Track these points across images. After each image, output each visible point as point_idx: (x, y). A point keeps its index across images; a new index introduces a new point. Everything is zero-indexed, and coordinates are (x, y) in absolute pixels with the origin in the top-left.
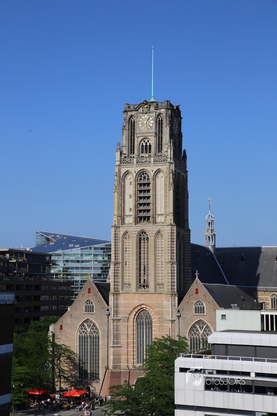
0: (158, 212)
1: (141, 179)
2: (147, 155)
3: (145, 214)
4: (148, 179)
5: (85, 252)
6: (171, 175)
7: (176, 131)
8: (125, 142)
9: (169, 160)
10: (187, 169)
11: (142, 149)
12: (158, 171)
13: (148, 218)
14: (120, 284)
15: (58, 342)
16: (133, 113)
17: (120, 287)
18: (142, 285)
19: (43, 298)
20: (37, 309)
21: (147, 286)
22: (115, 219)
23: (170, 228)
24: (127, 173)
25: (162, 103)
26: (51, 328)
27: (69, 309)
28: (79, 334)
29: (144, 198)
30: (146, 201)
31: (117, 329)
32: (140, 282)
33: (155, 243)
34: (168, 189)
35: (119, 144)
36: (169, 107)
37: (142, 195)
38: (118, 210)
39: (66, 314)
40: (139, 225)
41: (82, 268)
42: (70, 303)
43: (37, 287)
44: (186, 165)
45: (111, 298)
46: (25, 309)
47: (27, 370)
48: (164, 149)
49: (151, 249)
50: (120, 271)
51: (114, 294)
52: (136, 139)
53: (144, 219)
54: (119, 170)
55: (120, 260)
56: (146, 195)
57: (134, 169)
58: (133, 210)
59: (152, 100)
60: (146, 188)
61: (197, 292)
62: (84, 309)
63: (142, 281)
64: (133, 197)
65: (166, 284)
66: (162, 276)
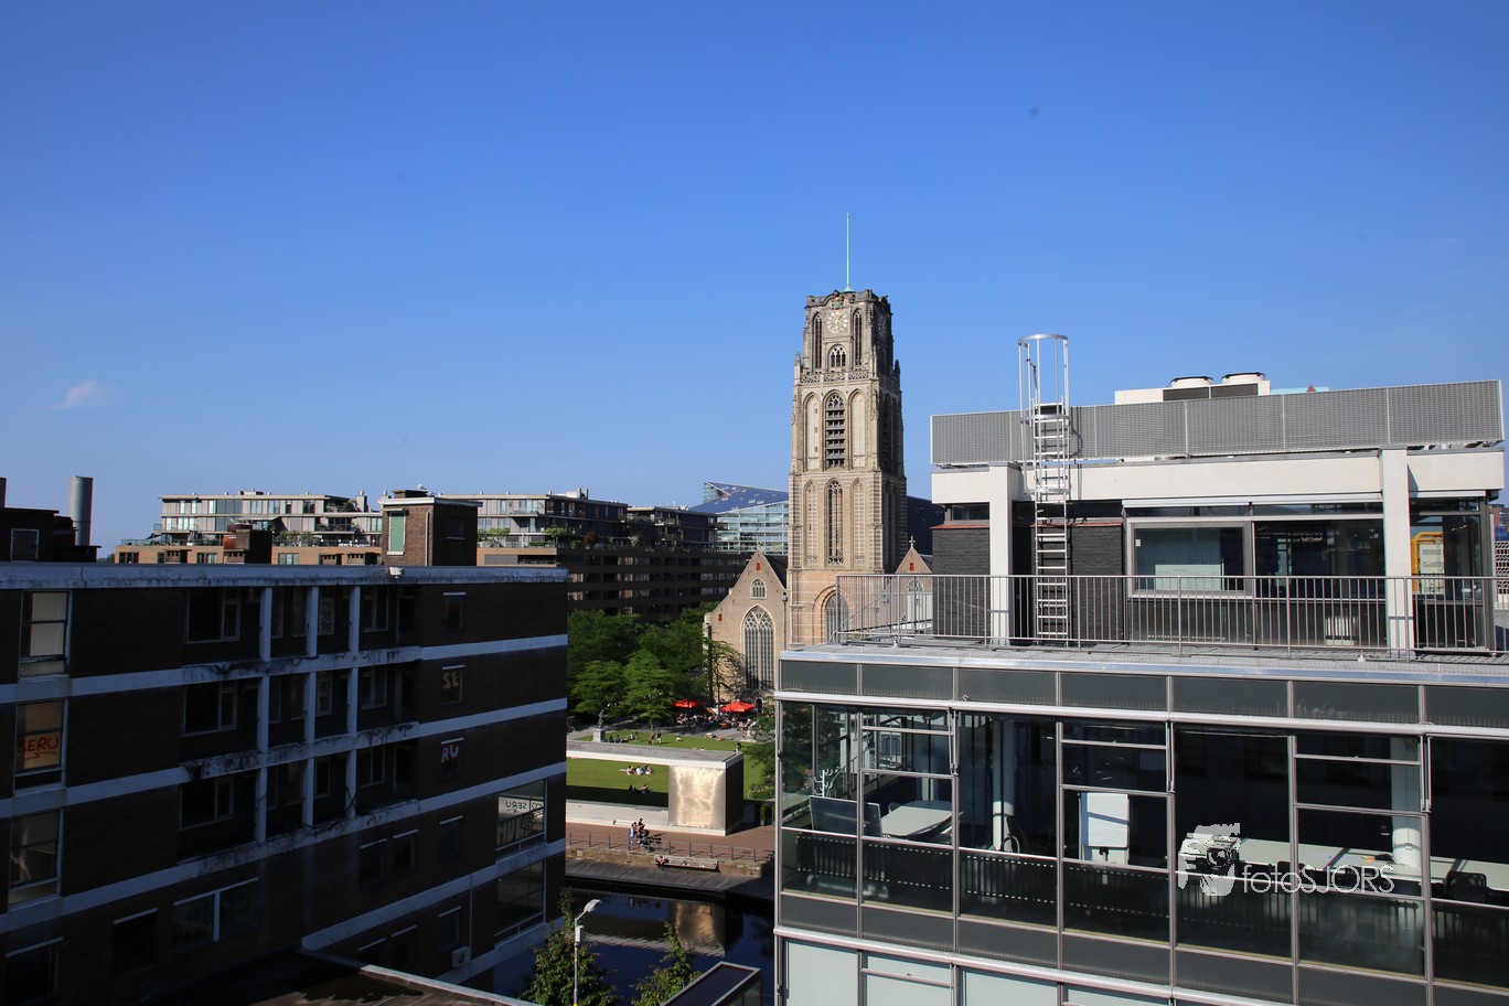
0: (856, 452)
1: (830, 405)
2: (839, 370)
3: (838, 456)
4: (841, 404)
6: (874, 397)
7: (882, 334)
8: (807, 351)
9: (871, 376)
10: (901, 389)
11: (833, 361)
12: (856, 392)
13: (842, 461)
14: (802, 556)
15: (715, 638)
16: (819, 309)
17: (802, 561)
18: (834, 557)
19: (704, 576)
20: (696, 591)
21: (841, 560)
22: (794, 463)
23: (872, 475)
24: (811, 396)
25: (860, 293)
26: (707, 618)
27: (730, 592)
28: (745, 626)
29: (836, 432)
30: (838, 436)
31: (798, 620)
32: (831, 554)
33: (852, 497)
34: (869, 419)
35: (798, 354)
36: (870, 299)
37: (833, 427)
38: (798, 450)
39: (726, 600)
40: (829, 471)
42: (732, 583)
43: (696, 562)
44: (898, 382)
45: (789, 577)
46: (679, 591)
47: (669, 675)
48: (864, 360)
49: (846, 506)
50: (802, 539)
51: (793, 571)
52: (823, 346)
53: (836, 463)
54: (799, 392)
55: (802, 523)
56: (838, 427)
57: (821, 390)
58: (820, 449)
59: (848, 289)
60: (838, 417)
61: (912, 568)
62: (751, 592)
63: (834, 552)
64: (820, 430)
65: (867, 557)
66: (862, 545)
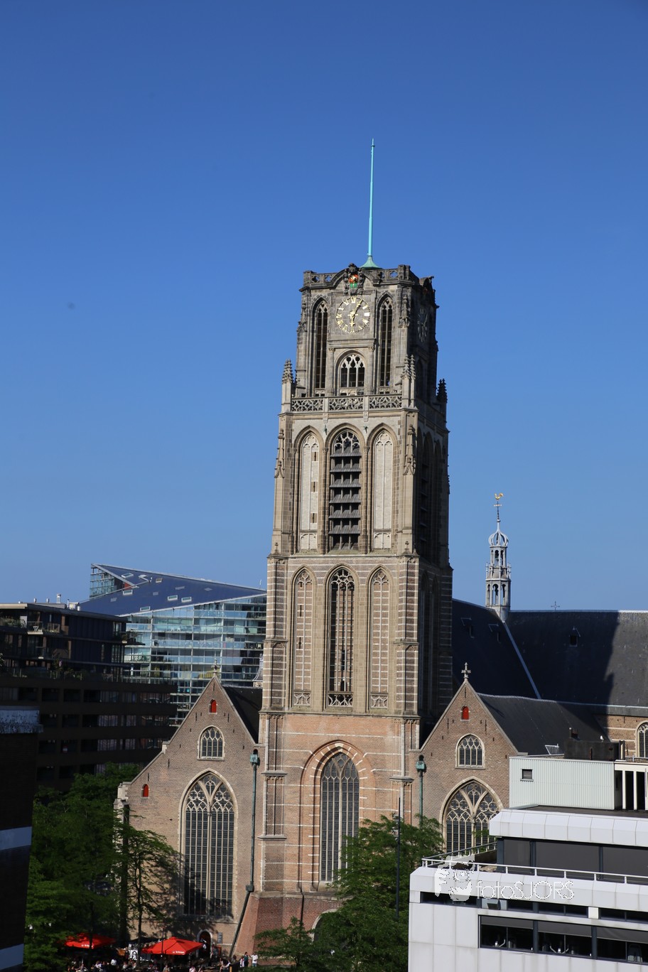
0: (378, 525)
1: (338, 447)
2: (354, 392)
3: (347, 529)
4: (356, 447)
5: (204, 614)
6: (410, 438)
7: (422, 337)
8: (303, 360)
9: (405, 403)
10: (448, 426)
11: (344, 378)
12: (380, 430)
13: (355, 538)
14: (285, 691)
15: (136, 825)
16: (324, 293)
17: (285, 698)
18: (337, 694)
19: (104, 720)
20: (90, 745)
21: (349, 698)
22: (277, 538)
23: (403, 562)
24: (307, 432)
25: (391, 271)
26: (122, 792)
27: (164, 747)
28: (186, 806)
29: (346, 491)
30: (349, 498)
31: (275, 797)
32: (332, 688)
33: (369, 596)
34: (401, 471)
35: (288, 365)
36: (407, 280)
37: (341, 483)
38: (284, 518)
39: (157, 760)
40: (332, 554)
41: (198, 652)
42: (168, 733)
43: (92, 695)
44: (444, 416)
45: (264, 724)
46: (63, 745)
47: (64, 891)
48: (395, 377)
49: (360, 610)
50: (286, 662)
51: (271, 715)
52: (329, 353)
53: (345, 541)
54: (289, 426)
55: (286, 636)
56: (351, 483)
57: (324, 423)
58: (319, 518)
59: (369, 264)
60: (350, 468)
61: (465, 715)
62: (199, 748)
63: (337, 685)
64: (320, 488)
65: (392, 694)
66: (384, 675)
